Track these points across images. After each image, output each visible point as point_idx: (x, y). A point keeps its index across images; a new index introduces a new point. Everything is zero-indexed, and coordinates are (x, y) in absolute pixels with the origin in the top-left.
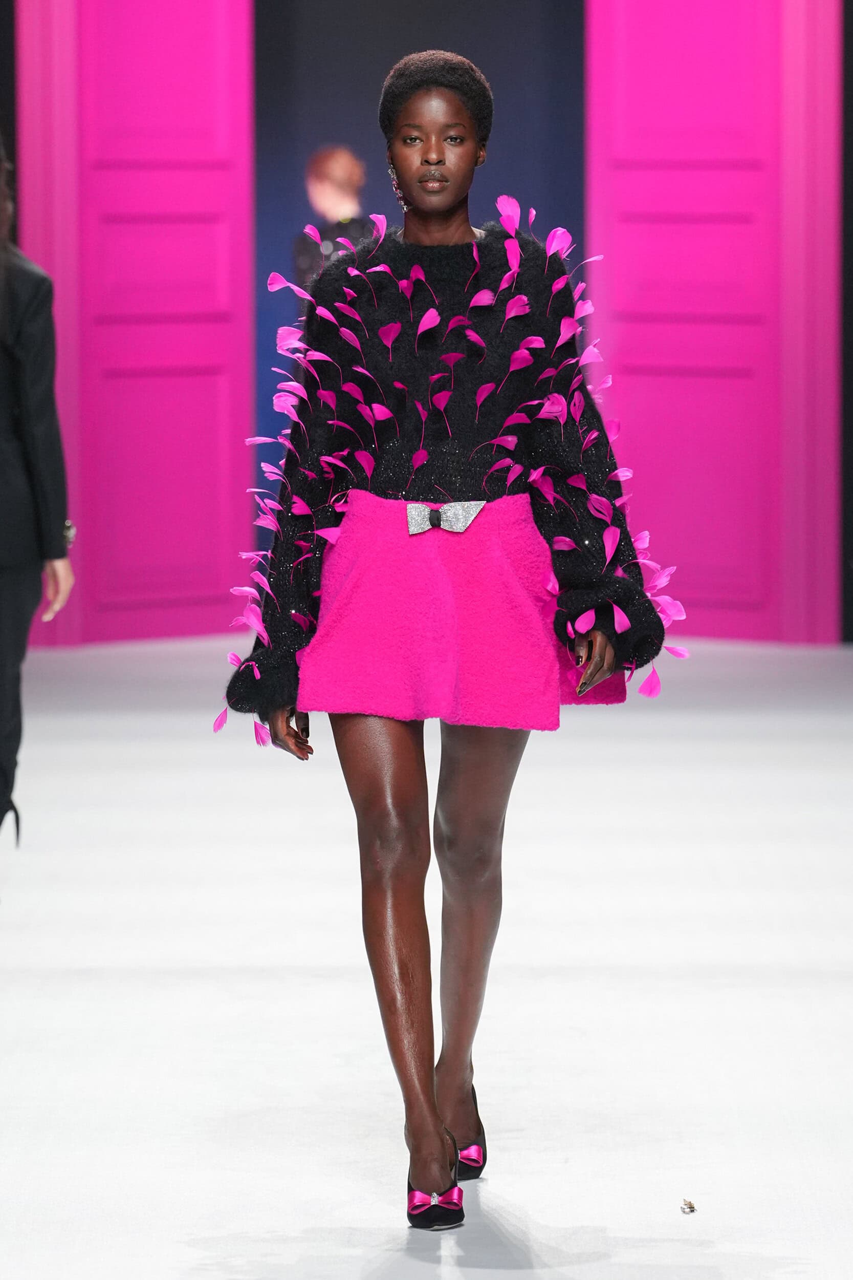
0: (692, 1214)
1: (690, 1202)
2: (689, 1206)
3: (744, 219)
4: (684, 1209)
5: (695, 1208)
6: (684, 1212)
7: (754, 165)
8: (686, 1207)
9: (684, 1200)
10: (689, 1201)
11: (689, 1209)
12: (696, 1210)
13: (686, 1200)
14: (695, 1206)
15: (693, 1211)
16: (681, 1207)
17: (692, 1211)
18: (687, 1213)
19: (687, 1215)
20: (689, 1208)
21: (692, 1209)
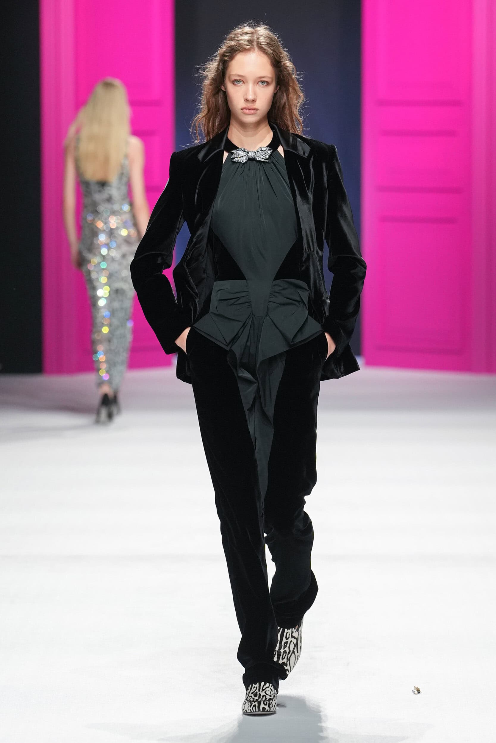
1: (418, 688)
2: (417, 690)
5: (420, 691)
6: (414, 693)
8: (415, 690)
12: (421, 692)
13: (415, 686)
15: (419, 693)
16: (413, 691)
19: (416, 695)
20: (417, 691)
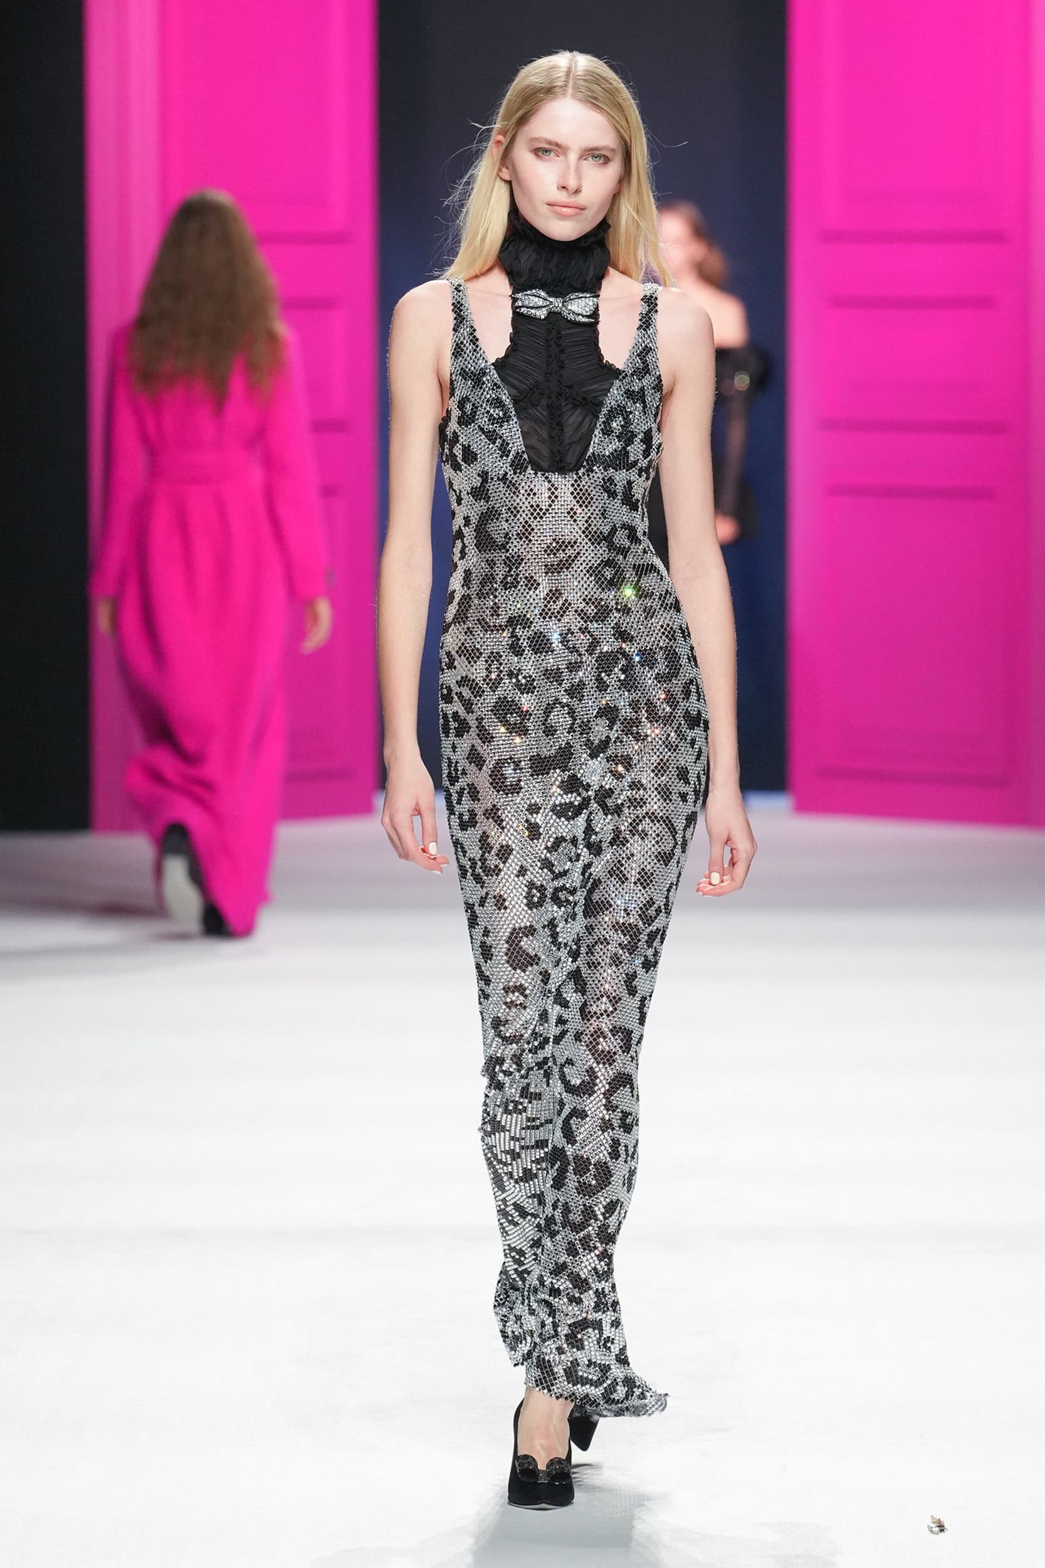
0: (942, 1534)
1: (939, 1520)
2: (938, 1525)
3: (985, 303)
4: (931, 1528)
5: (944, 1526)
6: (932, 1532)
7: (997, 237)
8: (934, 1525)
9: (932, 1517)
10: (938, 1518)
11: (937, 1529)
12: (947, 1529)
13: (934, 1516)
14: (945, 1524)
15: (944, 1530)
16: (928, 1526)
17: (942, 1531)
18: (936, 1533)
19: (936, 1536)
20: (938, 1527)
21: (942, 1528)
